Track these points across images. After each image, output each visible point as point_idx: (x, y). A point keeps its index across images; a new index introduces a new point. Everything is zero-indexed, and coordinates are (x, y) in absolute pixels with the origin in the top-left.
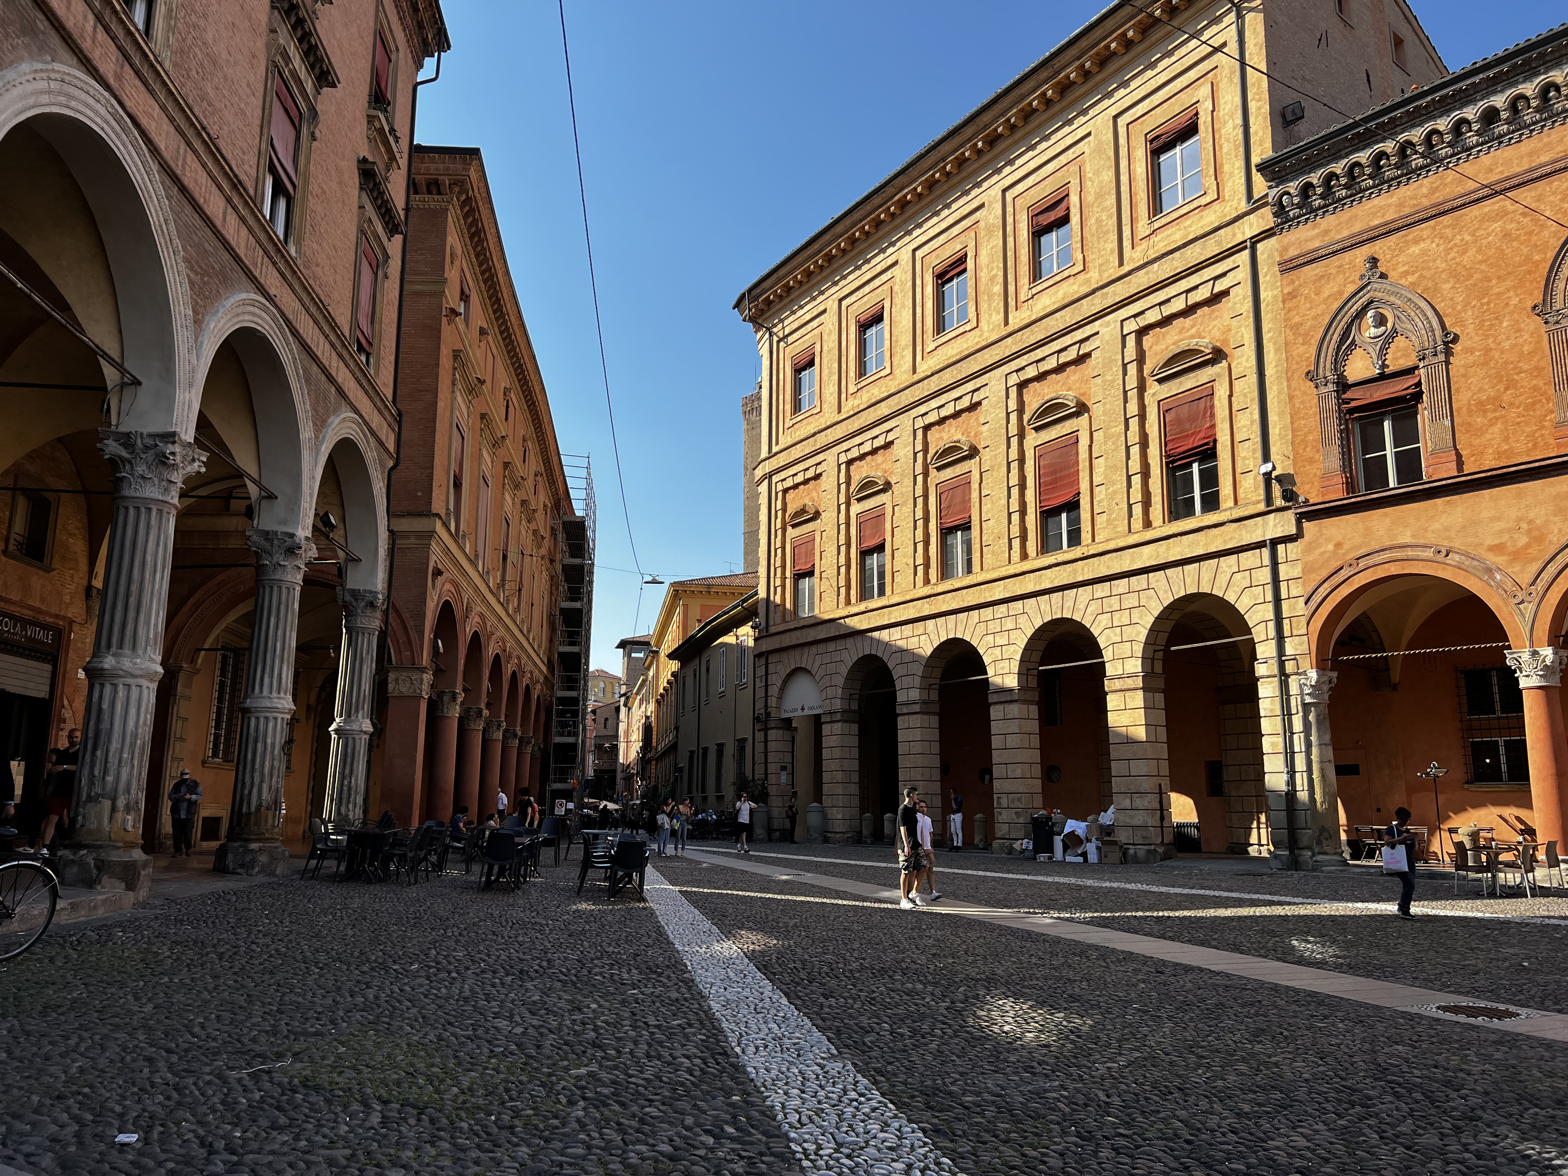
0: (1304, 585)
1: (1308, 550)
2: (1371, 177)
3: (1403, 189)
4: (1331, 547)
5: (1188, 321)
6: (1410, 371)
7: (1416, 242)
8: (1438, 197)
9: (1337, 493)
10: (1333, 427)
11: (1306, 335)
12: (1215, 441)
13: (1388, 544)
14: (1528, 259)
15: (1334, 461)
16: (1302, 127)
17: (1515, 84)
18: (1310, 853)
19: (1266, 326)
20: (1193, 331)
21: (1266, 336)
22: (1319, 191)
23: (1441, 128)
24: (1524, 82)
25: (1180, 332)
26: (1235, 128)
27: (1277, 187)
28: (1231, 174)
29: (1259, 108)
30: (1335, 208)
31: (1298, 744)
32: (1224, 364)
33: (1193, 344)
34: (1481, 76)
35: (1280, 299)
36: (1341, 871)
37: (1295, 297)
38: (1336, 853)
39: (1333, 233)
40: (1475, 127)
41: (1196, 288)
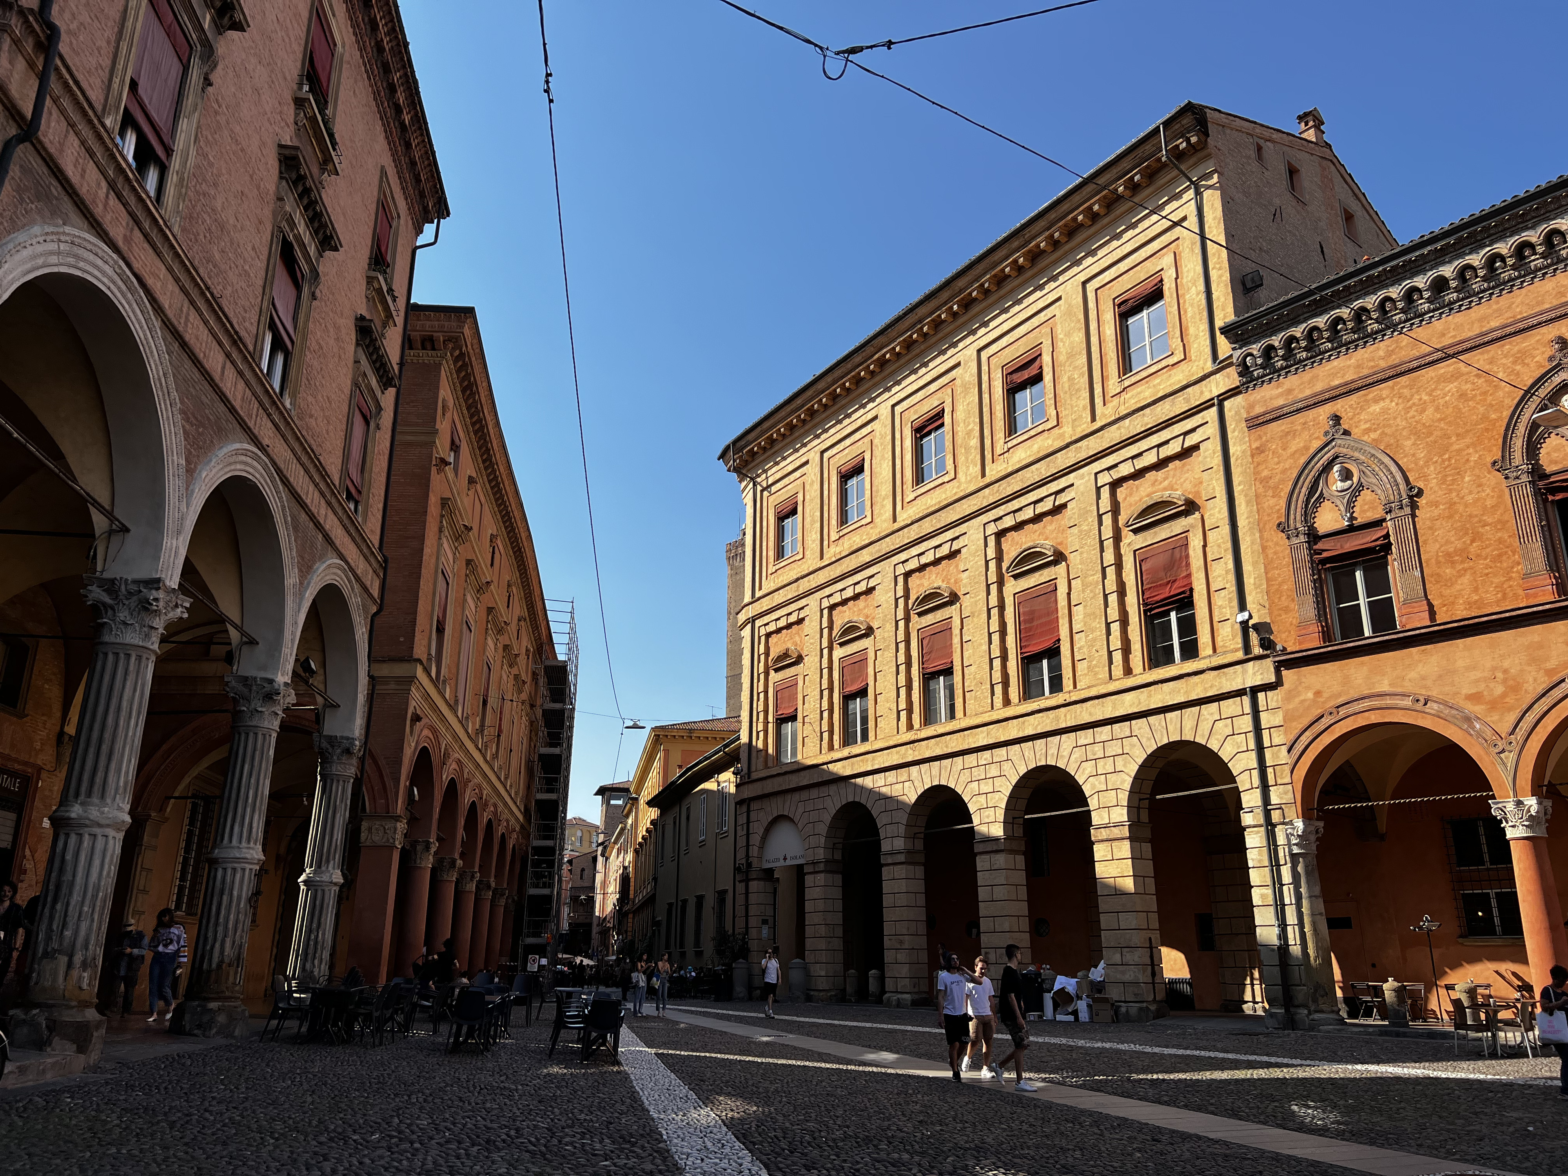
0: (1286, 733)
1: (1288, 698)
2: (1329, 340)
3: (1361, 352)
4: (1310, 695)
5: (1160, 474)
6: (1378, 523)
7: (1376, 401)
8: (1394, 360)
9: (1313, 642)
10: (1307, 576)
11: (1276, 487)
12: (1191, 590)
13: (1366, 692)
14: (1485, 418)
15: (1310, 610)
16: (1262, 293)
17: (1462, 255)
18: (1306, 1012)
19: (1236, 479)
20: (1166, 483)
21: (1237, 489)
22: (1281, 352)
23: (1394, 296)
24: (1470, 253)
25: (1153, 484)
26: (1198, 294)
27: (1240, 348)
28: (1197, 337)
29: (1220, 276)
30: (1297, 369)
31: (1288, 897)
32: (1197, 515)
33: (1166, 495)
34: (1429, 248)
35: (1249, 453)
36: (1339, 1030)
37: (1263, 452)
38: (1333, 1012)
39: (1296, 391)
40: (1426, 295)
41: (1167, 442)
